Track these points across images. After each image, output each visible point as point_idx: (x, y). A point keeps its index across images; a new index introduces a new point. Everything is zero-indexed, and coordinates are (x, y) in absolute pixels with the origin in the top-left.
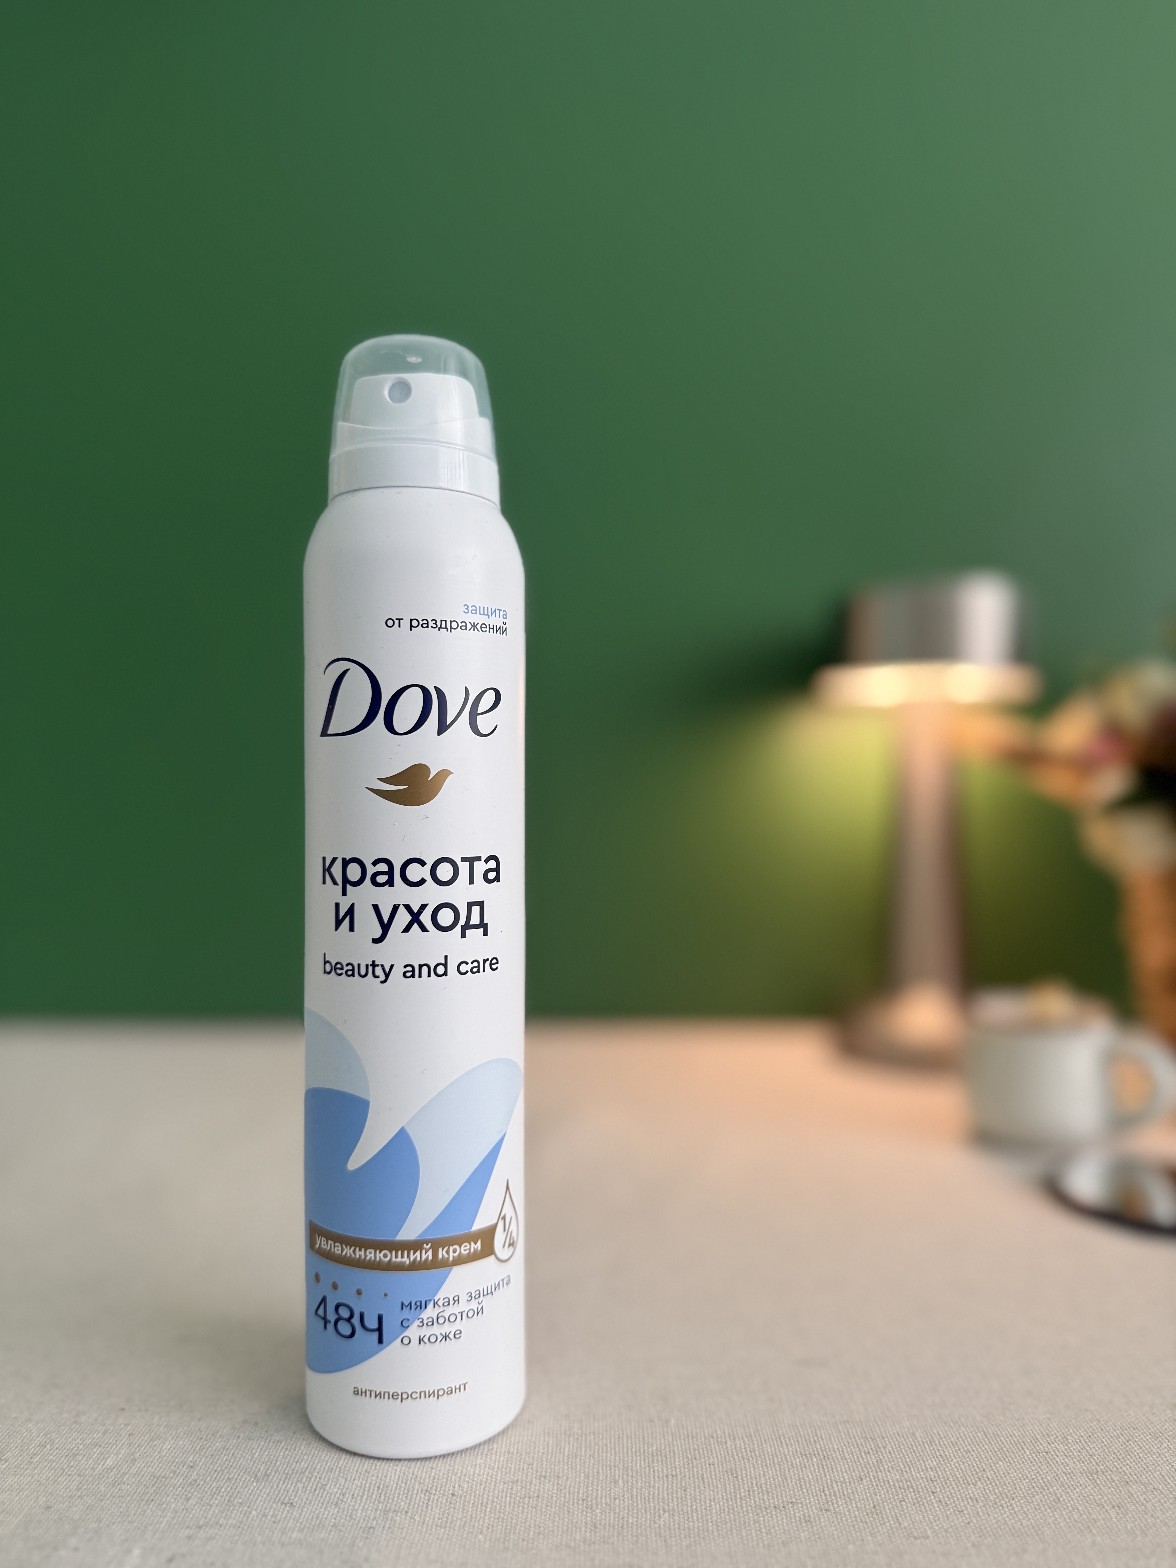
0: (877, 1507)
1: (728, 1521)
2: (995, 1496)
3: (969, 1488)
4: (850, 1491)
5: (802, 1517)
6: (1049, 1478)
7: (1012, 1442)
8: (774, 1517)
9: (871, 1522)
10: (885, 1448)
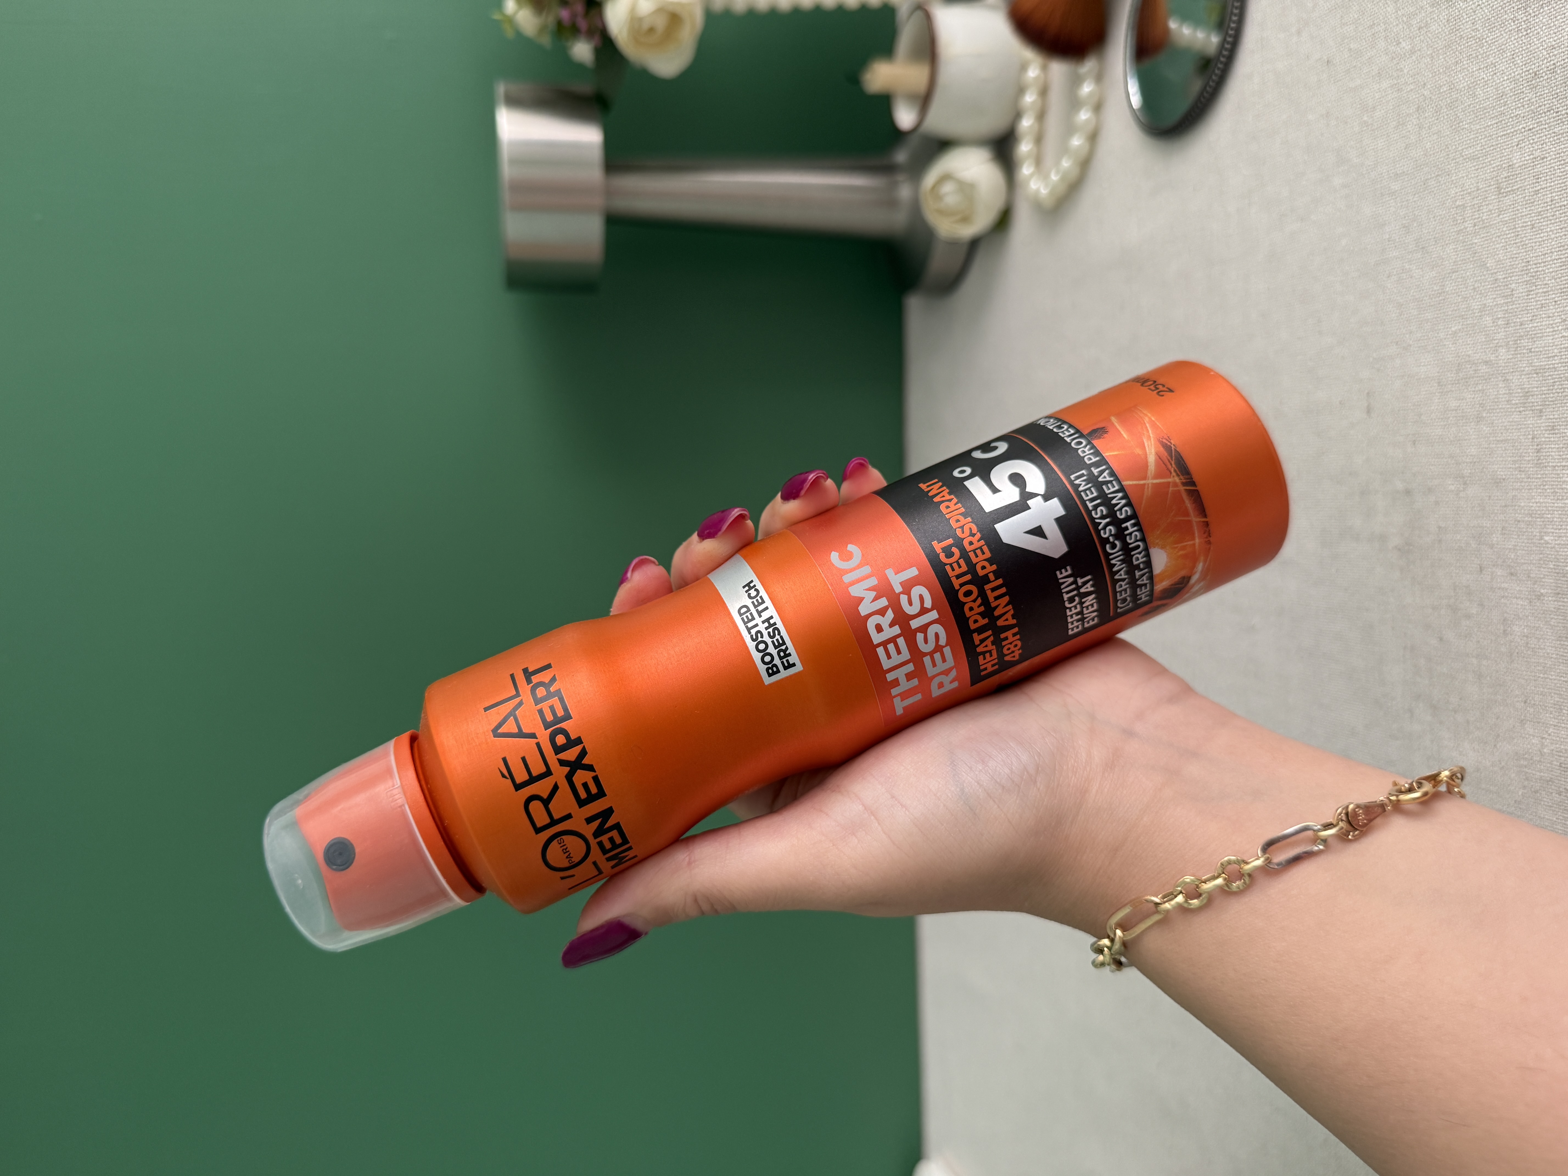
0: (1538, 371)
1: (1553, 490)
2: (1525, 276)
3: (1516, 295)
4: (1519, 391)
5: (1548, 432)
6: (1505, 229)
7: (1462, 252)
8: (1548, 454)
9: (1553, 379)
10: (1469, 356)
